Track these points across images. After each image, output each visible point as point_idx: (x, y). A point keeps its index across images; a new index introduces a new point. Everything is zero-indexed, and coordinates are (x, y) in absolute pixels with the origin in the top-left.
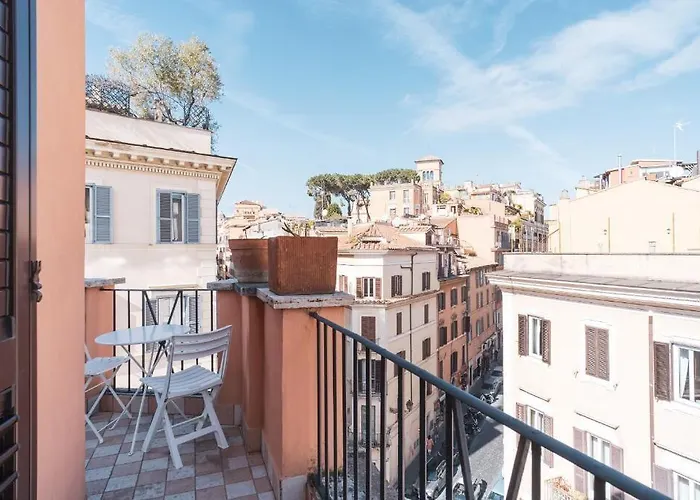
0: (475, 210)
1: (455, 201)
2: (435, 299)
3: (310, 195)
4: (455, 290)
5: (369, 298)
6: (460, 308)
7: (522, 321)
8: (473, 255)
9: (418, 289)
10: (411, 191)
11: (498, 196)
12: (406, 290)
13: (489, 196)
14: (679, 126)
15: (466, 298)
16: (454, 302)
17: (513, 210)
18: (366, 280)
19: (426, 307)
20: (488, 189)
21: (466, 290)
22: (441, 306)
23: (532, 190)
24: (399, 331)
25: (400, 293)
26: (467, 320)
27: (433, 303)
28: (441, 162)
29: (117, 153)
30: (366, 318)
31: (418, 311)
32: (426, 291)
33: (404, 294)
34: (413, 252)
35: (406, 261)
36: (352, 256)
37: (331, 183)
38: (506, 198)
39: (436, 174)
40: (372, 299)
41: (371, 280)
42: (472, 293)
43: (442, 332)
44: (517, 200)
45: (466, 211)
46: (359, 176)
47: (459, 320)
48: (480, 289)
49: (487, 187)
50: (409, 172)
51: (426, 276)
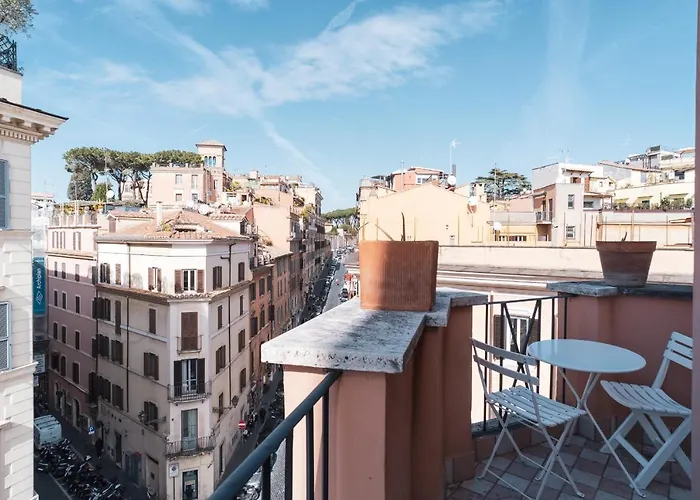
0: (264, 200)
1: (245, 190)
2: (248, 290)
3: (69, 170)
4: (263, 280)
5: (189, 292)
6: (266, 297)
8: (270, 244)
9: (235, 280)
10: (201, 176)
11: (285, 188)
12: (225, 281)
13: (278, 187)
14: (454, 144)
15: (270, 288)
16: (262, 293)
17: (300, 202)
18: (186, 273)
19: (241, 299)
20: (277, 181)
21: (270, 279)
22: (253, 297)
23: (314, 185)
24: (220, 326)
25: (220, 286)
26: (272, 308)
27: (246, 295)
28: (224, 149)
30: (187, 314)
31: (235, 302)
32: (241, 281)
33: (223, 286)
34: (231, 242)
35: (224, 251)
36: (170, 246)
37: (99, 159)
38: (291, 190)
39: (219, 160)
40: (194, 293)
41: (192, 273)
42: (275, 283)
43: (253, 321)
44: (301, 193)
45: (257, 200)
46: (137, 155)
47: (266, 309)
48: (280, 278)
49: (275, 178)
50: (192, 155)
51: (241, 266)
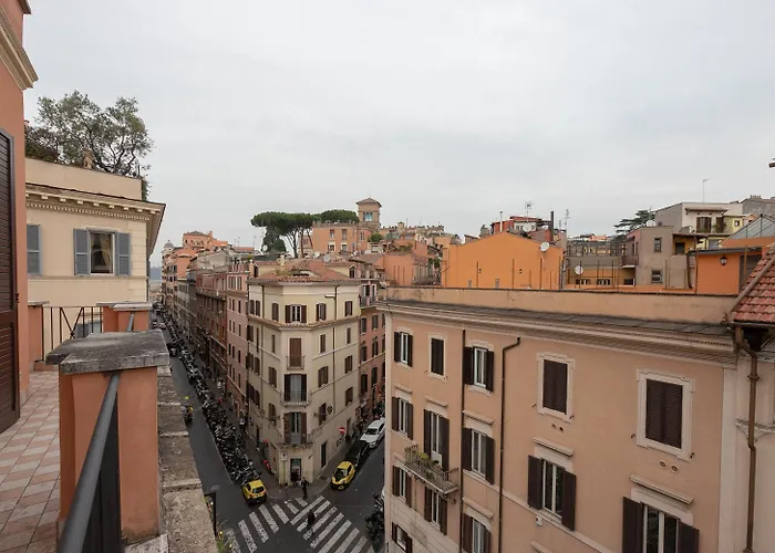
0: (403, 248)
1: (386, 240)
2: (357, 324)
4: (376, 316)
5: (296, 323)
6: (380, 331)
7: (397, 336)
9: (341, 315)
10: (349, 230)
11: (423, 237)
12: (330, 316)
16: (374, 327)
17: (436, 250)
18: (294, 307)
19: (349, 330)
20: (415, 231)
22: (363, 328)
24: (323, 350)
25: (324, 318)
27: (355, 328)
29: (45, 196)
30: (293, 339)
31: (341, 333)
32: (349, 316)
33: (327, 319)
35: (330, 291)
38: (430, 239)
39: (375, 215)
40: (299, 323)
41: (299, 307)
43: (363, 351)
45: (396, 249)
47: (380, 341)
51: (349, 305)
